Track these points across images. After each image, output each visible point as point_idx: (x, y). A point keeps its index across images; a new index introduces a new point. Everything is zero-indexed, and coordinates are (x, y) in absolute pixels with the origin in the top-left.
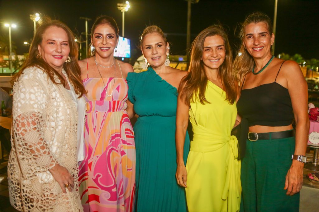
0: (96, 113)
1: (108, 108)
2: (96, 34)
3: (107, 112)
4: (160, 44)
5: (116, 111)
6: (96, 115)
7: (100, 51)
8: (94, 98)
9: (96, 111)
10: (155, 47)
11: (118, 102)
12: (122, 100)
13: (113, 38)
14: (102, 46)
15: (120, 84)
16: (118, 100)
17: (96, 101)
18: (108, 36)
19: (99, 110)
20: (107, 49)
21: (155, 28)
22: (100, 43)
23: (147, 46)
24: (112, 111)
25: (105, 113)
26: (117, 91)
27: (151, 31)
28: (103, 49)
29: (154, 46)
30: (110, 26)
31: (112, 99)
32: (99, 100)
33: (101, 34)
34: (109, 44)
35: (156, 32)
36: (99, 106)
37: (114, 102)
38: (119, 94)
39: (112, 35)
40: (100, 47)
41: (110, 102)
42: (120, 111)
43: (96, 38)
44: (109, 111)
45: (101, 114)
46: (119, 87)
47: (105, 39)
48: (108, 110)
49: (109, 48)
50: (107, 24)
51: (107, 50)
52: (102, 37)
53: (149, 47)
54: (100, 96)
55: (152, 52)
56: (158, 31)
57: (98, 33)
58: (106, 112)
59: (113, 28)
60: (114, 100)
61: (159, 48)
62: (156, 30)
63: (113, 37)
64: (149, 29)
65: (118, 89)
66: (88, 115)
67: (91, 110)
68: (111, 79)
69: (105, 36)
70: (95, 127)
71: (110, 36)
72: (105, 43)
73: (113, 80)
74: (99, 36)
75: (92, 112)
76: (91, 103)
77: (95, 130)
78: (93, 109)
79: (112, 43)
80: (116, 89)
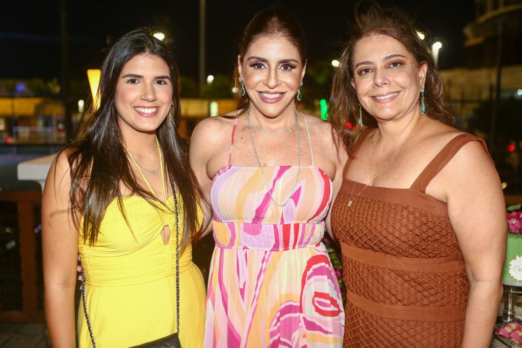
0: (244, 252)
1: (273, 242)
2: (250, 58)
3: (271, 251)
6: (246, 255)
7: (259, 100)
8: (240, 217)
9: (245, 248)
11: (297, 226)
12: (306, 221)
13: (294, 70)
14: (266, 89)
15: (302, 183)
16: (295, 222)
17: (244, 223)
18: (283, 64)
19: (252, 246)
20: (277, 96)
24: (281, 248)
25: (266, 252)
26: (292, 201)
28: (266, 95)
30: (290, 40)
31: (280, 220)
32: (250, 222)
33: (264, 60)
36: (249, 236)
37: (286, 228)
38: (296, 210)
39: (293, 63)
40: (260, 90)
41: (275, 226)
42: (304, 247)
43: (252, 68)
44: (276, 248)
45: (256, 255)
46: (299, 191)
47: (273, 73)
48: (272, 246)
49: (282, 93)
50: (281, 33)
51: (278, 100)
52: (265, 65)
54: (253, 213)
57: (257, 58)
58: (269, 250)
59: (295, 45)
60: (286, 223)
63: (293, 67)
65: (296, 197)
66: (226, 251)
67: (232, 243)
68: (283, 170)
69: (273, 66)
70: (244, 285)
71: (286, 65)
72: (272, 83)
73: (287, 172)
74: (259, 64)
75: (234, 247)
76: (231, 226)
77: (242, 291)
78: (236, 241)
79: (290, 81)
80: (292, 197)
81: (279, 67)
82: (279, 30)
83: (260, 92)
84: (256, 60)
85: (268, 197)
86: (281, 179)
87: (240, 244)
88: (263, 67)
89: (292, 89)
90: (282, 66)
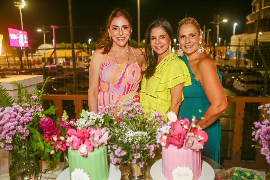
0: (112, 94)
1: (123, 91)
2: (112, 26)
3: (122, 95)
4: (193, 34)
5: (130, 92)
6: (113, 95)
7: (117, 41)
8: (113, 82)
9: (113, 93)
10: (189, 37)
12: (136, 83)
13: (128, 29)
14: (119, 36)
15: (135, 69)
16: (132, 83)
17: (114, 84)
18: (124, 27)
19: (115, 92)
20: (123, 38)
21: (190, 20)
22: (117, 34)
23: (182, 36)
24: (126, 93)
25: (120, 95)
27: (186, 23)
28: (119, 39)
29: (187, 36)
30: (125, 19)
31: (127, 83)
32: (117, 84)
33: (117, 26)
34: (125, 34)
35: (191, 23)
36: (115, 89)
37: (129, 85)
38: (134, 78)
39: (127, 26)
40: (117, 37)
41: (125, 86)
42: (133, 92)
43: (113, 30)
44: (124, 94)
45: (116, 95)
46: (134, 72)
47: (121, 30)
48: (122, 93)
49: (125, 37)
51: (123, 40)
52: (118, 28)
53: (184, 36)
54: (119, 81)
55: (186, 42)
56: (193, 22)
57: (115, 26)
59: (127, 20)
61: (192, 38)
62: (191, 21)
63: (127, 28)
64: (185, 21)
65: (133, 74)
66: (105, 93)
67: (108, 91)
68: (128, 65)
69: (120, 28)
71: (125, 27)
72: (121, 34)
73: (129, 66)
74: (115, 28)
75: (109, 92)
76: (109, 84)
78: (110, 90)
79: (127, 33)
80: (132, 74)
81: (123, 28)
82: (121, 15)
83: (117, 38)
84: (114, 26)
85: (124, 74)
86: (128, 68)
87: (111, 91)
88: (117, 29)
89: (128, 35)
90: (124, 28)
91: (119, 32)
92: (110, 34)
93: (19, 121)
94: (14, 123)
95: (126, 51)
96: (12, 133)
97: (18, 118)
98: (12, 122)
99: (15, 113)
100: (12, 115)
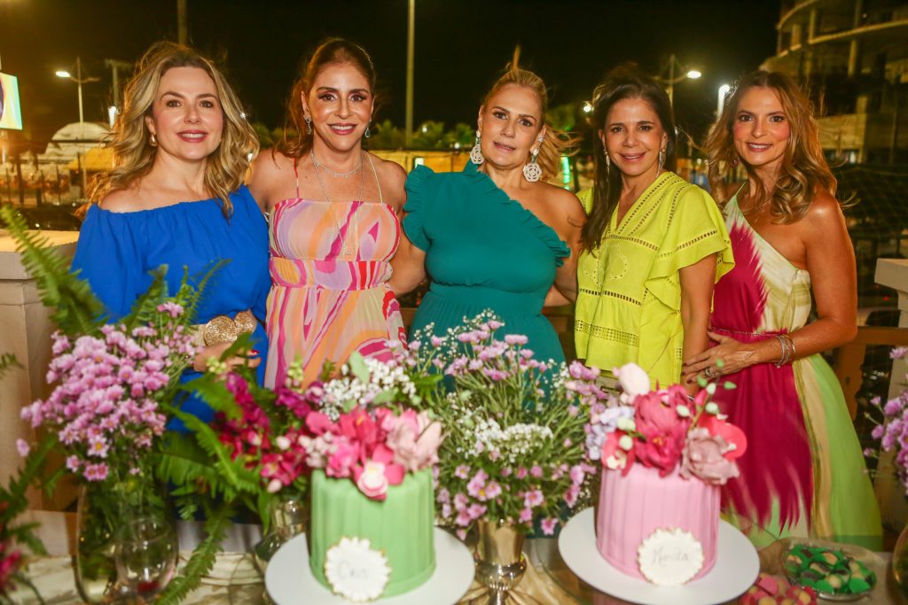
0: (317, 292)
1: (350, 280)
2: (319, 88)
3: (348, 290)
5: (369, 287)
6: (319, 294)
7: (330, 132)
8: (312, 254)
9: (319, 287)
11: (373, 264)
12: (382, 259)
13: (364, 101)
14: (338, 120)
15: (379, 220)
16: (372, 259)
17: (315, 261)
18: (352, 95)
19: (327, 284)
20: (349, 128)
22: (331, 113)
24: (358, 287)
25: (343, 292)
26: (371, 237)
28: (337, 128)
30: (358, 69)
31: (356, 257)
32: (323, 259)
33: (335, 91)
34: (355, 116)
36: (323, 274)
37: (363, 265)
38: (375, 246)
39: (364, 93)
40: (331, 123)
41: (351, 264)
42: (378, 286)
43: (321, 100)
44: (353, 287)
45: (331, 293)
46: (376, 226)
48: (349, 285)
49: (354, 126)
50: (349, 63)
51: (350, 131)
52: (336, 96)
54: (329, 251)
57: (327, 88)
58: (346, 289)
59: (364, 75)
60: (362, 260)
63: (364, 98)
65: (374, 232)
66: (294, 290)
67: (303, 282)
68: (356, 205)
69: (344, 95)
70: (310, 324)
71: (356, 95)
72: (344, 113)
73: (360, 209)
74: (327, 95)
75: (306, 287)
76: (300, 264)
77: (306, 329)
78: (308, 280)
79: (360, 112)
80: (369, 233)
81: (350, 98)
82: (348, 60)
83: (330, 125)
84: (325, 90)
85: (343, 230)
86: (356, 214)
87: (313, 283)
88: (332, 98)
89: (363, 120)
90: (353, 97)
91: (340, 109)
92: (306, 113)
93: (124, 384)
94: (110, 390)
95: (352, 167)
96: (107, 423)
97: (123, 375)
98: (105, 386)
99: (114, 359)
100: (102, 366)
